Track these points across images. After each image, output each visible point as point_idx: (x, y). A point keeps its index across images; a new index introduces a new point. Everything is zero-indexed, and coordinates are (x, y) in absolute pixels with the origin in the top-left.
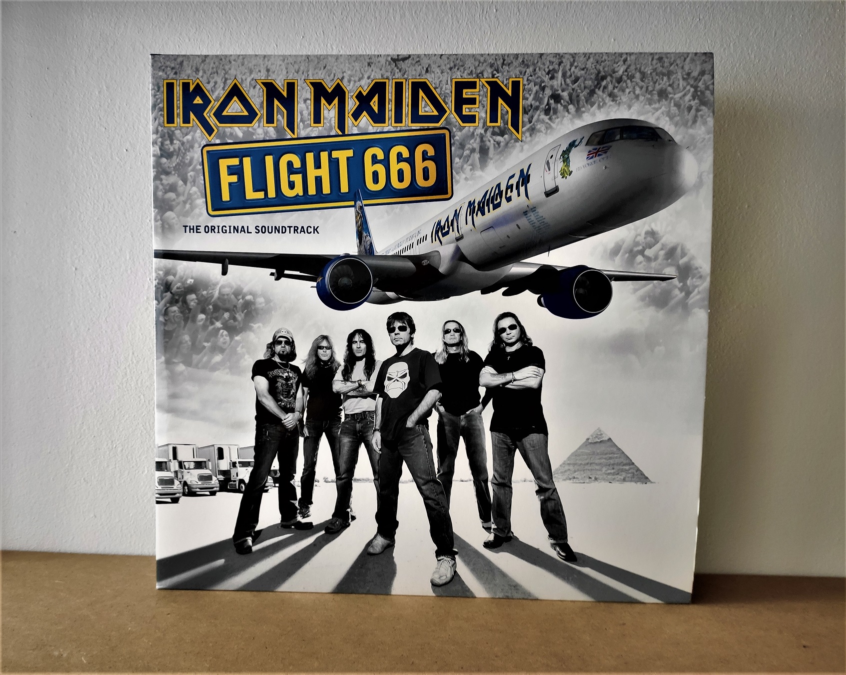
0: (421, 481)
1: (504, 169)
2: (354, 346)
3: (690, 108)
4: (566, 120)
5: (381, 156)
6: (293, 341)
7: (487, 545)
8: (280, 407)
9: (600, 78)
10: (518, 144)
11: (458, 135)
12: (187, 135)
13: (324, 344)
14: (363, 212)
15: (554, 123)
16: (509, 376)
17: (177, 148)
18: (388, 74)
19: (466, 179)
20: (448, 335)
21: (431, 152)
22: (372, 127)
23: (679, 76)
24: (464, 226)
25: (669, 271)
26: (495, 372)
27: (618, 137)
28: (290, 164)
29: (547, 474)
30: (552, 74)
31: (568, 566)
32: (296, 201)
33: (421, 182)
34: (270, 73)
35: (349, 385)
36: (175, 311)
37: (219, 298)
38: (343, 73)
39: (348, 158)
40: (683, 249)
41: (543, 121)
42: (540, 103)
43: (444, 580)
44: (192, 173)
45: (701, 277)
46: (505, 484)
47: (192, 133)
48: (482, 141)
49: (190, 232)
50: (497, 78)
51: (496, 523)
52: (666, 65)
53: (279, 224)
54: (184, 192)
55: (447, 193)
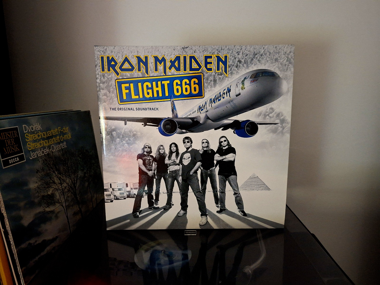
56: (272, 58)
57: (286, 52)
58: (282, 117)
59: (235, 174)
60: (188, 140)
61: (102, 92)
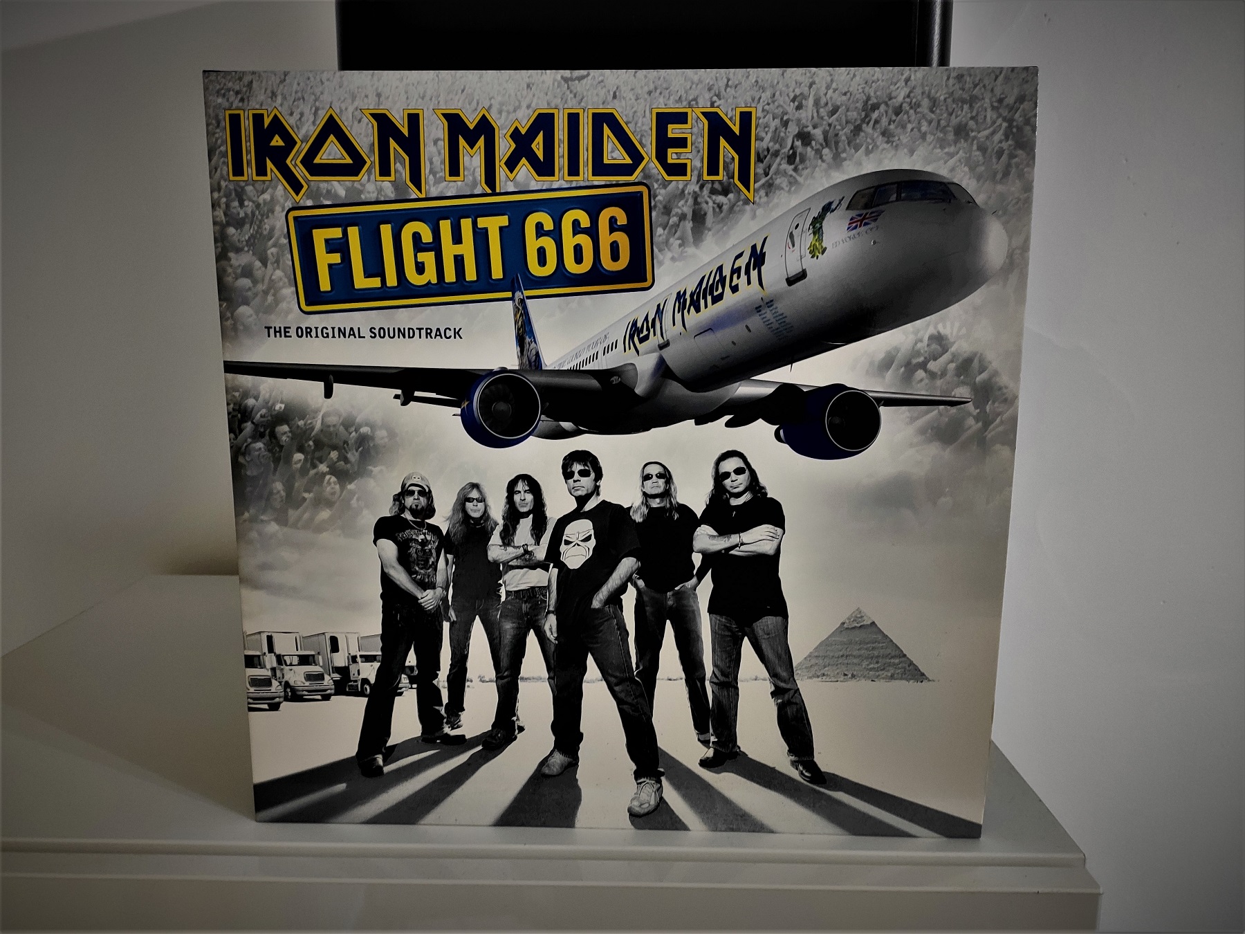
0: (612, 680)
1: (729, 245)
2: (517, 498)
3: (1000, 153)
4: (818, 173)
5: (549, 225)
6: (430, 491)
7: (704, 763)
8: (414, 580)
9: (869, 108)
10: (748, 208)
11: (662, 195)
12: (263, 192)
13: (474, 494)
14: (525, 308)
15: (801, 176)
16: (734, 539)
17: (249, 212)
18: (557, 101)
19: (674, 259)
20: (648, 483)
21: (622, 219)
22: (536, 182)
23: (987, 103)
24: (670, 327)
25: (962, 392)
26: (715, 533)
27: (894, 197)
28: (416, 237)
29: (787, 671)
30: (799, 102)
31: (815, 790)
32: (426, 291)
33: (608, 264)
34: (382, 99)
35: (511, 552)
36: (260, 449)
37: (322, 431)
38: (490, 99)
39: (501, 229)
40: (983, 360)
41: (785, 173)
42: (781, 146)
43: (646, 808)
44: (274, 250)
45: (1005, 400)
46: (729, 683)
47: (270, 190)
48: (696, 202)
49: (276, 336)
50: (718, 107)
51: (716, 734)
52: (967, 86)
53: (405, 325)
54: (264, 276)
55: (645, 280)
56: (943, 123)
57: (1002, 96)
58: (984, 376)
59: (780, 609)
60: (585, 465)
61: (233, 262)
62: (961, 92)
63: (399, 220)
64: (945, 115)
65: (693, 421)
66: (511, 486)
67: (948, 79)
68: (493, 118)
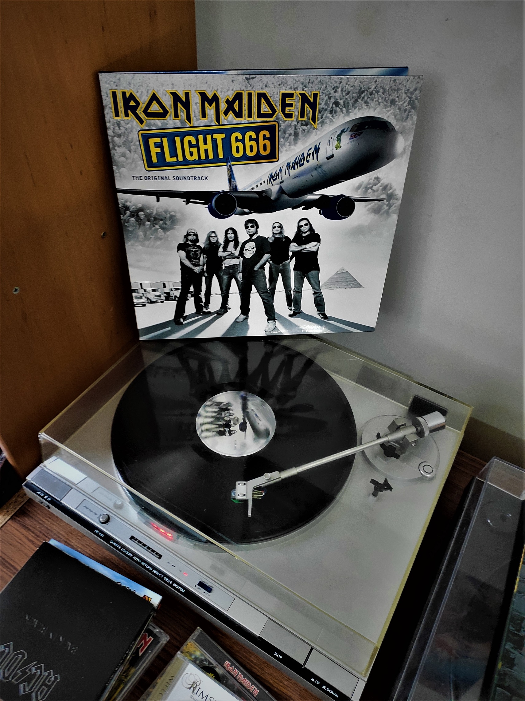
0: (260, 292)
1: (307, 145)
2: (228, 236)
3: (405, 110)
4: (341, 117)
5: (240, 137)
6: (197, 234)
7: (290, 316)
8: (192, 264)
9: (361, 92)
10: (314, 131)
11: (283, 126)
12: (128, 124)
13: (213, 235)
14: (231, 169)
15: (334, 118)
16: (303, 247)
17: (123, 132)
18: (244, 88)
19: (286, 150)
20: (275, 229)
21: (268, 135)
22: (236, 120)
23: (403, 91)
24: (284, 175)
25: (383, 197)
26: (297, 245)
27: (367, 127)
28: (190, 142)
29: (318, 287)
30: (335, 89)
33: (262, 152)
34: (174, 86)
35: (227, 253)
36: (133, 221)
37: (156, 214)
38: (217, 86)
39: (222, 139)
40: (391, 185)
41: (329, 118)
42: (328, 107)
43: (270, 329)
44: (134, 147)
45: (397, 199)
46: (299, 292)
47: (131, 123)
48: (295, 129)
49: (136, 179)
51: (294, 307)
53: (186, 176)
54: (130, 157)
55: (276, 158)
62: (394, 86)
63: (183, 135)
64: (388, 96)
65: (291, 208)
66: (226, 232)
67: (390, 81)
68: (218, 94)
